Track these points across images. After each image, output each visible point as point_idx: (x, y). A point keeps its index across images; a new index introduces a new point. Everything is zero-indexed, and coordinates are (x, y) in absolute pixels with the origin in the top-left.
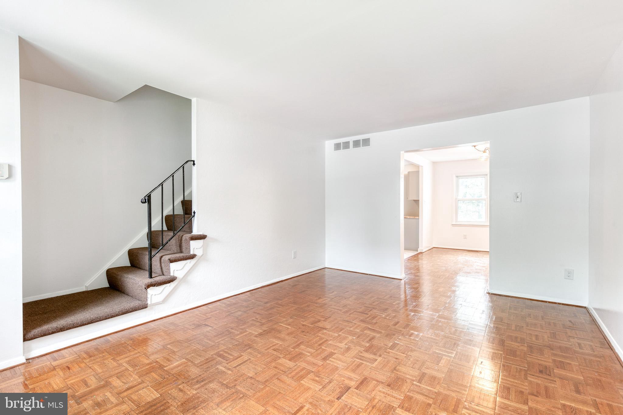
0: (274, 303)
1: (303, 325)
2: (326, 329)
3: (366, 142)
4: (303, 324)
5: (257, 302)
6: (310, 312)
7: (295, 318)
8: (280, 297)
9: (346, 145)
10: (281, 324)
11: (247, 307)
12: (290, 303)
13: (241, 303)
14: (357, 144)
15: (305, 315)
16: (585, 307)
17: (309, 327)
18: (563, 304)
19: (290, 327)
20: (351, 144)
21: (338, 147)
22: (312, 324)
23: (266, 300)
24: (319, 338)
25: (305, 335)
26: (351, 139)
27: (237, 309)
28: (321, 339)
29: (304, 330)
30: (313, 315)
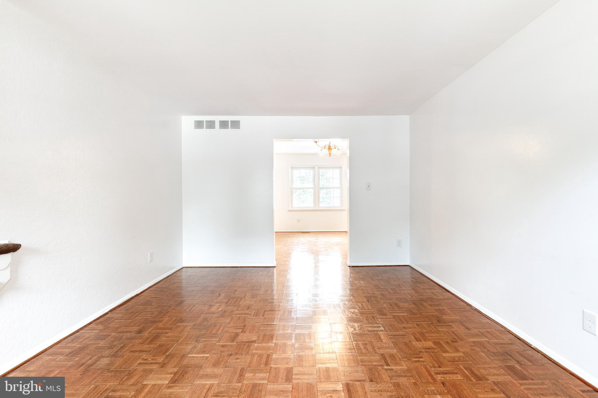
0: (152, 328)
1: (222, 347)
2: (254, 342)
3: (236, 124)
4: (221, 345)
5: (122, 334)
6: (215, 326)
7: (204, 341)
8: (154, 318)
9: (211, 125)
10: (192, 355)
11: (111, 348)
12: (177, 322)
13: (95, 344)
14: (224, 124)
15: (214, 332)
16: (408, 266)
17: (231, 346)
18: (397, 266)
19: (208, 355)
20: (217, 125)
21: (199, 125)
22: (233, 341)
23: (136, 328)
24: (257, 356)
25: (237, 359)
26: (217, 119)
27: (94, 356)
28: (260, 356)
29: (230, 353)
30: (223, 330)
